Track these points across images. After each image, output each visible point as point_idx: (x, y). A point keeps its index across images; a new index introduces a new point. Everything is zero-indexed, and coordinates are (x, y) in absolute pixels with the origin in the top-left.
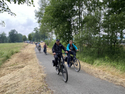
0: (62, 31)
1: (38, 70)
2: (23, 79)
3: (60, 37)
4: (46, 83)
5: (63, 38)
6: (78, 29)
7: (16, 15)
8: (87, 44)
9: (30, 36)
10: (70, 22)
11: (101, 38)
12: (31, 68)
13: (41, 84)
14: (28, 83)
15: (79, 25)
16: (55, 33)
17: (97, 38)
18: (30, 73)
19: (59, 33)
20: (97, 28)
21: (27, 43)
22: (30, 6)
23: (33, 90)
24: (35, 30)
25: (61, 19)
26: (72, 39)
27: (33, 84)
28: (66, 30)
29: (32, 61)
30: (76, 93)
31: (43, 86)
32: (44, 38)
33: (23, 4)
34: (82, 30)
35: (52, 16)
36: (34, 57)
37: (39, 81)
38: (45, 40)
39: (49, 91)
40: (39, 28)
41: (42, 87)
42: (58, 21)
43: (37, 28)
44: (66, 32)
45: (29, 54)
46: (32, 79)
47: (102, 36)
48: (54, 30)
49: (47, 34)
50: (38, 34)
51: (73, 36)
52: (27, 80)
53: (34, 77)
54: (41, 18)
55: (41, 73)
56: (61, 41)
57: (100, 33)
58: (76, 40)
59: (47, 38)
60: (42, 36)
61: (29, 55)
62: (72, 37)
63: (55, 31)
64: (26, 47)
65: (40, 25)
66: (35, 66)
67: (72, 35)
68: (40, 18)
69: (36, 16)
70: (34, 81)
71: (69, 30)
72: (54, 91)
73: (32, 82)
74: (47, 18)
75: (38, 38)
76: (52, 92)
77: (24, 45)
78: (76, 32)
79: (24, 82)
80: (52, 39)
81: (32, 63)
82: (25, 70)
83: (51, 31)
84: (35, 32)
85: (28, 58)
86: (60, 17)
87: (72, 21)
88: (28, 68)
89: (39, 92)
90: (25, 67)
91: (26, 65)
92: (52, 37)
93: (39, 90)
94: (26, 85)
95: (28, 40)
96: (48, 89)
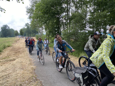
0: (51, 26)
1: (28, 62)
2: (14, 71)
3: (49, 32)
4: (35, 74)
5: (52, 33)
6: (66, 24)
7: (5, 11)
8: (74, 39)
10: (59, 18)
11: (87, 33)
12: (22, 61)
13: (31, 75)
14: (19, 75)
15: (67, 21)
16: (45, 28)
18: (20, 65)
19: (49, 28)
20: (83, 24)
21: (19, 38)
23: (23, 81)
24: (26, 26)
25: (50, 15)
26: (60, 34)
27: (24, 75)
28: (55, 26)
29: (23, 54)
30: (62, 82)
31: (32, 76)
32: (35, 32)
34: (70, 26)
35: (42, 13)
36: (25, 51)
37: (29, 72)
38: (36, 35)
39: (38, 81)
40: (30, 24)
41: (32, 78)
42: (47, 17)
43: (28, 23)
44: (55, 28)
45: (21, 48)
46: (22, 71)
47: (87, 32)
48: (44, 26)
49: (38, 29)
50: (29, 29)
51: (62, 32)
52: (18, 72)
53: (24, 69)
55: (31, 65)
56: (50, 36)
57: (86, 29)
58: (64, 35)
59: (38, 33)
60: (33, 31)
61: (20, 48)
62: (61, 32)
63: (45, 26)
64: (18, 41)
65: (31, 21)
66: (25, 59)
67: (60, 30)
68: (31, 14)
69: (27, 12)
70: (25, 73)
71: (57, 26)
72: (42, 81)
73: (22, 73)
75: (29, 33)
76: (41, 82)
77: (16, 39)
78: (64, 28)
79: (15, 74)
80: (42, 34)
81: (23, 56)
83: (41, 26)
84: (26, 27)
85: (19, 52)
86: (50, 13)
87: (61, 18)
88: (19, 61)
89: (29, 82)
90: (16, 60)
91: (18, 58)
92: (42, 32)
93: (28, 80)
94: (17, 76)
95: (19, 35)
96: (37, 80)
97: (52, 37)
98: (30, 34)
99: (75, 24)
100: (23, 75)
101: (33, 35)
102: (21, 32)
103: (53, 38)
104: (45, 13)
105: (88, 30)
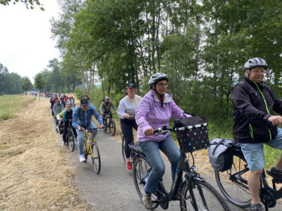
0: (114, 67)
1: (57, 158)
2: (20, 181)
3: (110, 81)
4: (74, 186)
5: (117, 83)
6: (149, 63)
9: (39, 79)
10: (132, 48)
11: (200, 83)
12: (41, 153)
13: (64, 190)
14: (33, 190)
15: (153, 55)
16: (99, 72)
17: (190, 84)
18: (36, 165)
19: (109, 72)
20: (190, 62)
21: (33, 97)
22: (32, 8)
23: (44, 205)
24: (51, 66)
25: (110, 41)
27: (45, 192)
28: (124, 67)
29: (44, 137)
31: (67, 193)
32: (74, 82)
33: (14, 3)
34: (159, 67)
35: (92, 34)
36: (49, 129)
37: (58, 183)
38: (76, 88)
39: (83, 205)
40: (60, 60)
41: (67, 197)
42: (103, 45)
43: (56, 60)
44: (125, 71)
45: (38, 122)
46: (41, 180)
47: (201, 80)
48: (96, 66)
49: (80, 74)
50: (58, 74)
51: (141, 80)
52: (30, 182)
53: (47, 175)
54: (65, 38)
55: (65, 164)
56: (112, 91)
57: (198, 73)
58: (146, 87)
59: (81, 83)
60: (69, 79)
61: (35, 123)
62: (138, 81)
63: (98, 67)
64: (30, 105)
65: (64, 53)
66: (49, 150)
67: (137, 77)
68: (62, 37)
69: (53, 31)
70: (48, 185)
71: (130, 67)
72: (93, 204)
73: (42, 185)
74: (80, 38)
75: (59, 84)
76: (90, 207)
77: (26, 100)
78: (146, 71)
79: (23, 188)
80: (92, 86)
81: (45, 141)
82: (26, 160)
83: (89, 67)
84: (51, 70)
85: (34, 131)
86: (109, 35)
87: (137, 47)
88: (34, 154)
89: (58, 208)
90: (26, 152)
91: (30, 147)
92: (92, 81)
93: (58, 204)
94: (27, 194)
95: (34, 88)
96: (79, 201)
97: (117, 92)
98: (61, 87)
99: (172, 62)
100: (42, 191)
101: (69, 87)
102: (39, 82)
103: (119, 95)
104: (100, 33)
105: (202, 77)
